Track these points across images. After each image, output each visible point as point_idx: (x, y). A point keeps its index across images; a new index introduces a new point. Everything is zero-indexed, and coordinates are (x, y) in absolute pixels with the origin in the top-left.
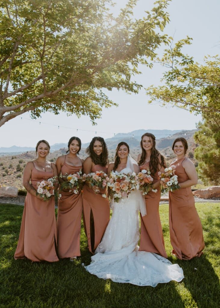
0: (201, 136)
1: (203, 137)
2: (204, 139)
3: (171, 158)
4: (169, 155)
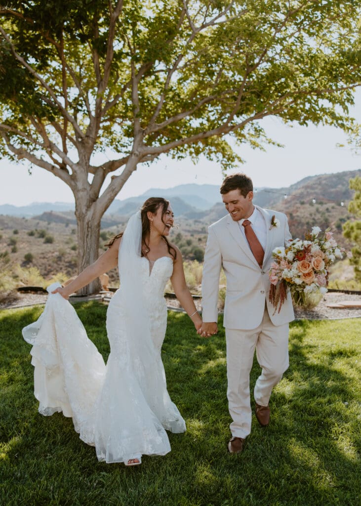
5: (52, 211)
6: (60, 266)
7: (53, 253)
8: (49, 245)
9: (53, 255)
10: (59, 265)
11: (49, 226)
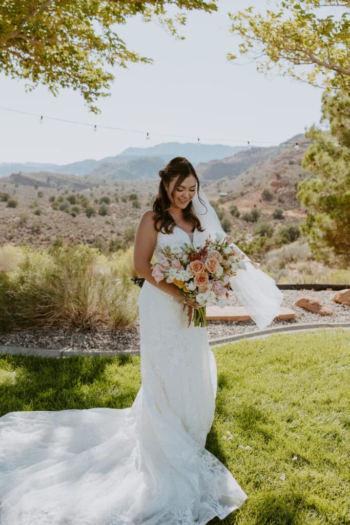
0: (321, 157)
1: (326, 158)
2: (327, 164)
3: (229, 200)
4: (226, 194)
5: (20, 173)
6: (21, 233)
7: (14, 217)
8: (12, 209)
9: (14, 220)
10: (20, 231)
11: (16, 189)
